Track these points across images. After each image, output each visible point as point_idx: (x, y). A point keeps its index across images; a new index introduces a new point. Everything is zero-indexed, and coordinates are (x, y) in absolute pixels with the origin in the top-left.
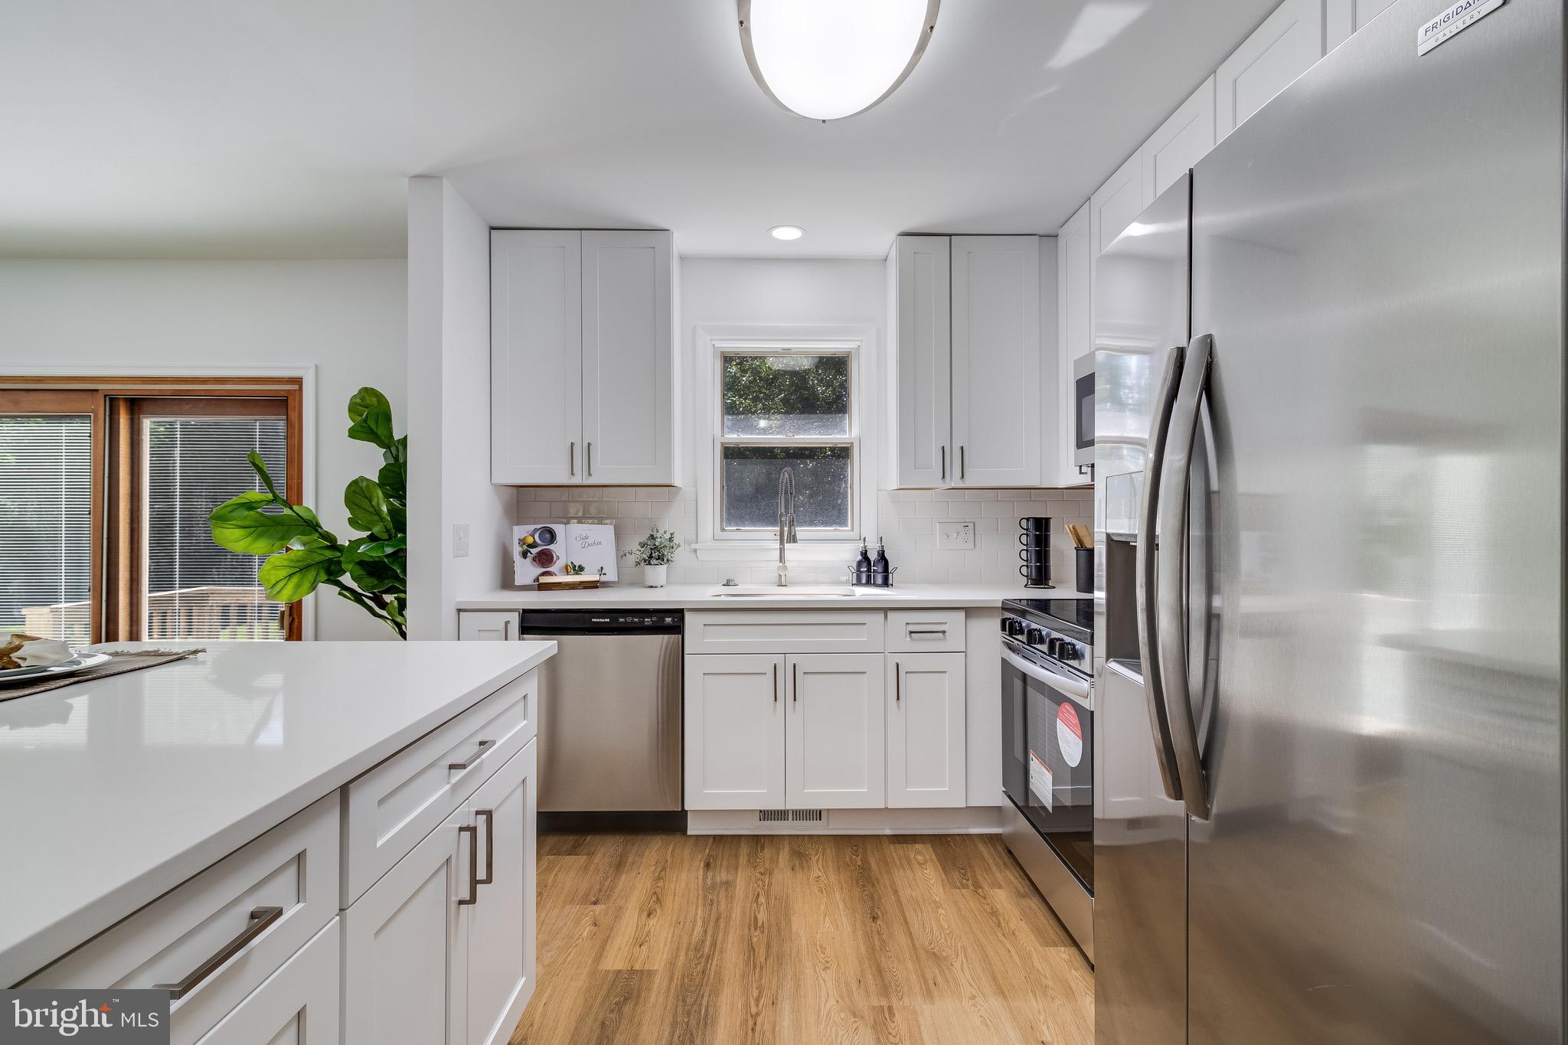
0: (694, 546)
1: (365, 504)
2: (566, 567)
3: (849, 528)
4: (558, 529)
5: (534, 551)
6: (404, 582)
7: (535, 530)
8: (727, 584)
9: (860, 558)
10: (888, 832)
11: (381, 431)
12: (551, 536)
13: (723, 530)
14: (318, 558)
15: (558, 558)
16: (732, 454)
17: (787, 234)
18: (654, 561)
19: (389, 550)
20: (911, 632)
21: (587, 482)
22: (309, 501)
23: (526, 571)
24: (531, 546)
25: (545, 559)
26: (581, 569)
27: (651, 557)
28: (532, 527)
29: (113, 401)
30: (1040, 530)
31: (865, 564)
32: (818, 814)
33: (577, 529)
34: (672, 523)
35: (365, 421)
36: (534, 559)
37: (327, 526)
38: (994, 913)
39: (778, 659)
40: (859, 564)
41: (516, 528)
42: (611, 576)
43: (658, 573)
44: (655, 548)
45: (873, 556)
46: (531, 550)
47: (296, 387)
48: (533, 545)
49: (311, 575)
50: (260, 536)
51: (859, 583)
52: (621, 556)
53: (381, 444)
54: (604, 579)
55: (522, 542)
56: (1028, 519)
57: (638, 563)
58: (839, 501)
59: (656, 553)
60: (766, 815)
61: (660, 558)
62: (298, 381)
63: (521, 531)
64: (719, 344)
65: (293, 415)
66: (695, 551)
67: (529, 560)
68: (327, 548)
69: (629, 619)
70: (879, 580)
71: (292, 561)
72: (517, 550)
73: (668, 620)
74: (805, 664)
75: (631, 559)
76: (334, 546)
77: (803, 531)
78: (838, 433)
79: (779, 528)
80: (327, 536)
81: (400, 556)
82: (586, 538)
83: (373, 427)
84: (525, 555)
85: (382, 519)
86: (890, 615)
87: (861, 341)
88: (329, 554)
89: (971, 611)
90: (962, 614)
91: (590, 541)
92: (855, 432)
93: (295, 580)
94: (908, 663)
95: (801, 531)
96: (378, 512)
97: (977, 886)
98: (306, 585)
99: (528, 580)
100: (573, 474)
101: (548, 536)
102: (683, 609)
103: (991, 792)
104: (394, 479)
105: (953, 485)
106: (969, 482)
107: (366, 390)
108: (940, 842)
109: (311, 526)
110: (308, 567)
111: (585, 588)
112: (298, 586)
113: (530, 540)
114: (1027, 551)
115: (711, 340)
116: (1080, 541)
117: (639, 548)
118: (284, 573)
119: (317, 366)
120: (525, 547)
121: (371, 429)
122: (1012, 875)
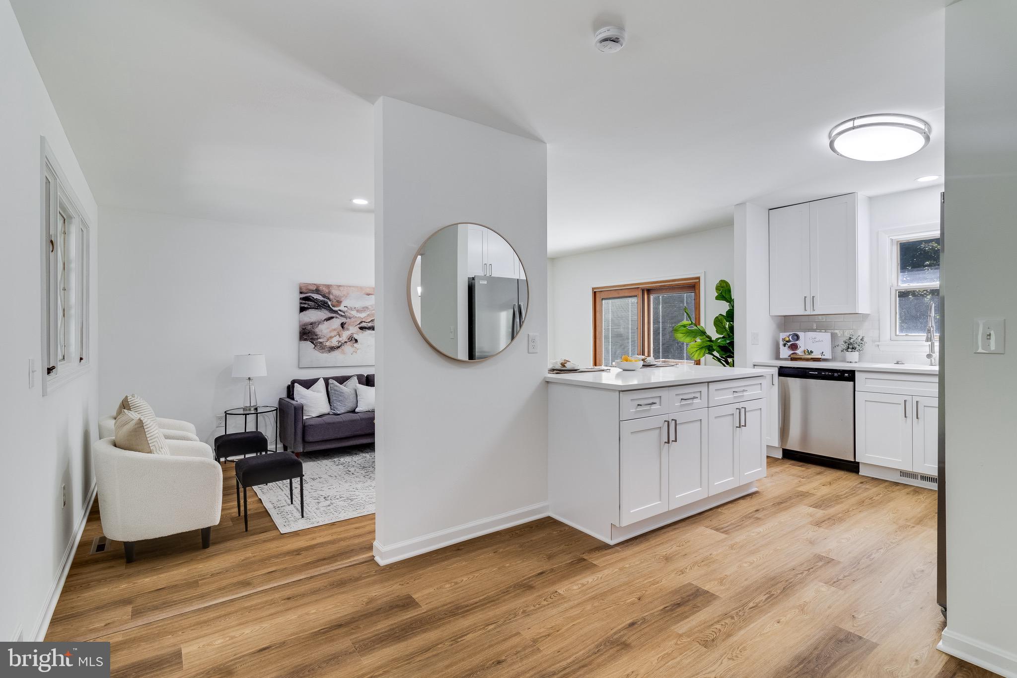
0: (878, 343)
1: (720, 325)
2: (804, 351)
4: (801, 334)
5: (789, 344)
6: (733, 353)
7: (790, 335)
8: (897, 363)
11: (727, 296)
12: (798, 337)
13: (897, 335)
14: (706, 345)
15: (800, 347)
16: (903, 295)
17: (928, 179)
18: (850, 350)
19: (728, 341)
21: (812, 314)
22: (702, 324)
23: (785, 352)
24: (787, 342)
25: (794, 347)
26: (812, 352)
27: (848, 348)
28: (788, 334)
29: (643, 290)
33: (811, 334)
34: (863, 331)
35: (721, 293)
36: (789, 347)
37: (708, 333)
41: (781, 334)
42: (828, 356)
43: (850, 355)
44: (851, 344)
47: (698, 280)
48: (789, 341)
49: (703, 351)
50: (688, 336)
52: (834, 347)
53: (727, 301)
54: (823, 357)
55: (784, 340)
57: (842, 351)
59: (851, 346)
60: (904, 474)
61: (854, 348)
62: (698, 278)
63: (783, 335)
64: (895, 238)
65: (697, 291)
66: (878, 346)
67: (787, 347)
68: (709, 341)
69: (827, 373)
71: (697, 345)
72: (781, 343)
73: (846, 375)
75: (839, 349)
76: (711, 341)
79: (926, 334)
80: (709, 337)
81: (732, 344)
82: (816, 338)
83: (724, 295)
84: (785, 345)
85: (726, 330)
88: (709, 343)
91: (817, 340)
93: (698, 352)
96: (725, 328)
98: (702, 354)
99: (786, 356)
100: (805, 310)
101: (796, 337)
102: (855, 371)
104: (730, 316)
107: (721, 280)
109: (703, 333)
110: (702, 348)
111: (813, 360)
112: (699, 354)
113: (787, 339)
115: (889, 237)
117: (843, 343)
118: (695, 349)
119: (705, 272)
120: (785, 342)
121: (723, 296)
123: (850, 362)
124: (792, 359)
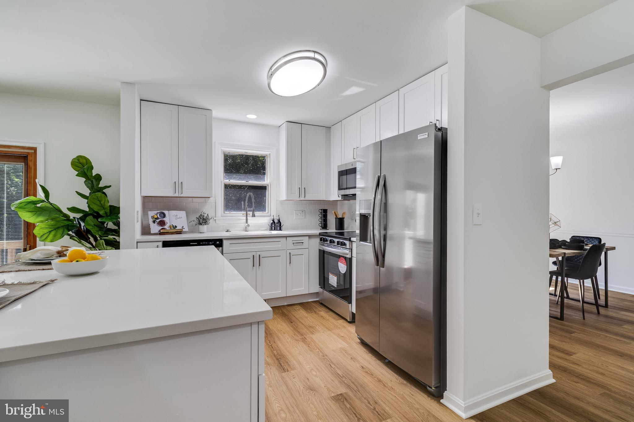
0: (214, 218)
2: (170, 226)
3: (267, 212)
4: (166, 212)
5: (158, 221)
7: (157, 213)
8: (227, 231)
9: (272, 222)
10: (286, 304)
11: (89, 174)
12: (164, 216)
13: (224, 213)
14: (63, 224)
15: (167, 223)
17: (252, 117)
18: (202, 224)
20: (293, 243)
21: (180, 196)
23: (155, 228)
24: (156, 219)
25: (162, 223)
26: (176, 227)
27: (201, 222)
28: (156, 212)
30: (324, 213)
31: (274, 224)
33: (173, 212)
34: (207, 210)
36: (158, 224)
38: (322, 316)
39: (254, 254)
40: (272, 224)
41: (149, 212)
42: (186, 229)
43: (204, 228)
45: (276, 221)
46: (157, 220)
47: (32, 151)
48: (157, 218)
49: (60, 231)
50: (39, 215)
51: (271, 229)
52: (189, 222)
54: (184, 230)
55: (153, 217)
56: (321, 210)
57: (196, 225)
58: (264, 203)
59: (203, 220)
61: (205, 223)
62: (33, 148)
63: (151, 214)
64: (223, 149)
65: (30, 162)
66: (215, 220)
67: (156, 224)
68: (65, 220)
69: (204, 243)
70: (278, 229)
71: (49, 225)
72: (151, 220)
73: (218, 242)
74: (263, 254)
75: (193, 223)
76: (68, 219)
77: (256, 213)
78: (263, 181)
79: (245, 212)
80: (65, 215)
82: (177, 216)
83: (86, 172)
84: (154, 222)
86: (288, 238)
87: (271, 152)
88: (67, 223)
89: (310, 236)
90: (308, 237)
91: (178, 217)
92: (268, 182)
93: (53, 233)
94: (292, 252)
95: (257, 213)
97: (315, 312)
98: (59, 235)
99: (157, 231)
100: (175, 193)
101: (163, 215)
102: (222, 239)
103: (316, 288)
105: (302, 199)
106: (306, 199)
107: (80, 156)
108: (301, 304)
109: (59, 211)
110: (58, 228)
111: (177, 234)
113: (156, 217)
114: (321, 219)
115: (221, 147)
116: (336, 216)
117: (197, 219)
118: (46, 231)
119: (45, 143)
120: (154, 219)
122: (323, 308)
123: (201, 233)
124: (161, 234)
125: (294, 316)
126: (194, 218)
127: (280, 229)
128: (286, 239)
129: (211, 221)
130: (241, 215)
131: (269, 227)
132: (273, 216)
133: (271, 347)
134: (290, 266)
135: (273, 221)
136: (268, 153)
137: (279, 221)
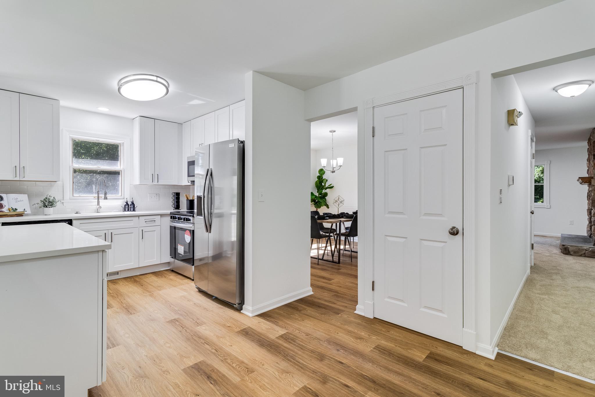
0: (62, 201)
2: (9, 209)
3: (120, 195)
4: (4, 195)
8: (77, 213)
9: (125, 204)
10: (138, 274)
12: (1, 198)
13: (73, 196)
15: (5, 206)
18: (48, 206)
20: (146, 221)
21: (21, 179)
26: (16, 209)
30: (177, 196)
31: (127, 205)
32: (117, 273)
33: (13, 196)
34: (53, 193)
38: (170, 279)
39: (106, 231)
40: (125, 205)
42: (28, 212)
44: (49, 202)
45: (130, 203)
51: (125, 210)
52: (32, 205)
54: (26, 213)
56: (174, 193)
57: (41, 207)
58: (117, 187)
64: (71, 136)
70: (132, 209)
74: (115, 232)
75: (37, 206)
77: (109, 196)
78: (116, 167)
79: (97, 195)
82: (17, 199)
86: (140, 217)
87: (125, 141)
89: (162, 215)
90: (160, 216)
91: (19, 200)
92: (122, 168)
94: (145, 229)
97: (165, 277)
100: (15, 176)
102: (72, 219)
103: (167, 258)
105: (155, 184)
106: (160, 183)
108: (155, 273)
111: (18, 216)
114: (174, 201)
115: (69, 134)
116: (187, 198)
122: (174, 274)
123: (46, 215)
125: (146, 282)
126: (38, 201)
127: (134, 210)
128: (139, 218)
129: (58, 205)
130: (93, 198)
131: (122, 209)
132: (127, 199)
133: (121, 303)
134: (142, 240)
135: (127, 203)
136: (122, 142)
137: (133, 203)
